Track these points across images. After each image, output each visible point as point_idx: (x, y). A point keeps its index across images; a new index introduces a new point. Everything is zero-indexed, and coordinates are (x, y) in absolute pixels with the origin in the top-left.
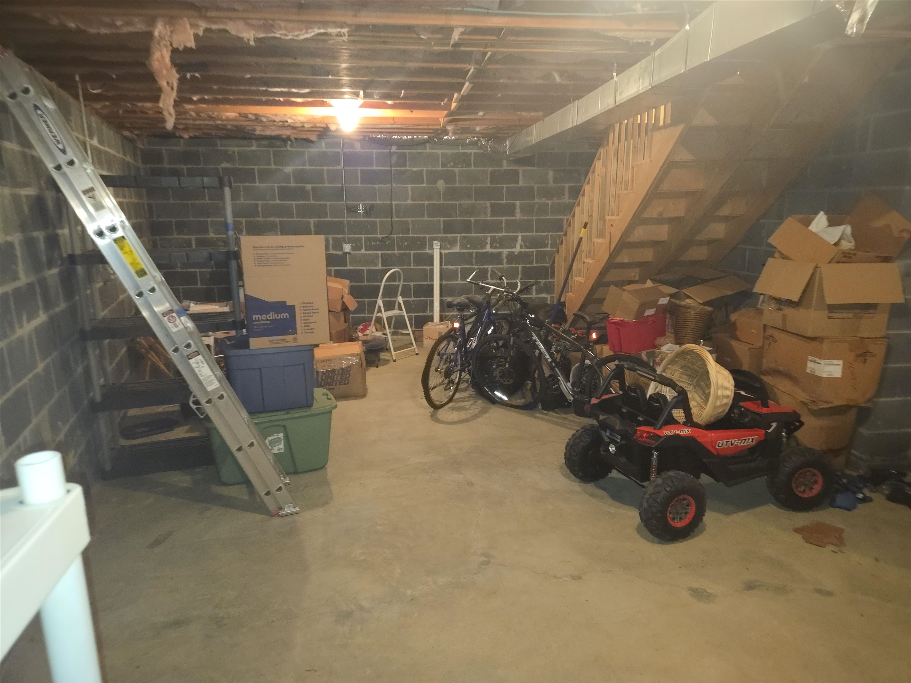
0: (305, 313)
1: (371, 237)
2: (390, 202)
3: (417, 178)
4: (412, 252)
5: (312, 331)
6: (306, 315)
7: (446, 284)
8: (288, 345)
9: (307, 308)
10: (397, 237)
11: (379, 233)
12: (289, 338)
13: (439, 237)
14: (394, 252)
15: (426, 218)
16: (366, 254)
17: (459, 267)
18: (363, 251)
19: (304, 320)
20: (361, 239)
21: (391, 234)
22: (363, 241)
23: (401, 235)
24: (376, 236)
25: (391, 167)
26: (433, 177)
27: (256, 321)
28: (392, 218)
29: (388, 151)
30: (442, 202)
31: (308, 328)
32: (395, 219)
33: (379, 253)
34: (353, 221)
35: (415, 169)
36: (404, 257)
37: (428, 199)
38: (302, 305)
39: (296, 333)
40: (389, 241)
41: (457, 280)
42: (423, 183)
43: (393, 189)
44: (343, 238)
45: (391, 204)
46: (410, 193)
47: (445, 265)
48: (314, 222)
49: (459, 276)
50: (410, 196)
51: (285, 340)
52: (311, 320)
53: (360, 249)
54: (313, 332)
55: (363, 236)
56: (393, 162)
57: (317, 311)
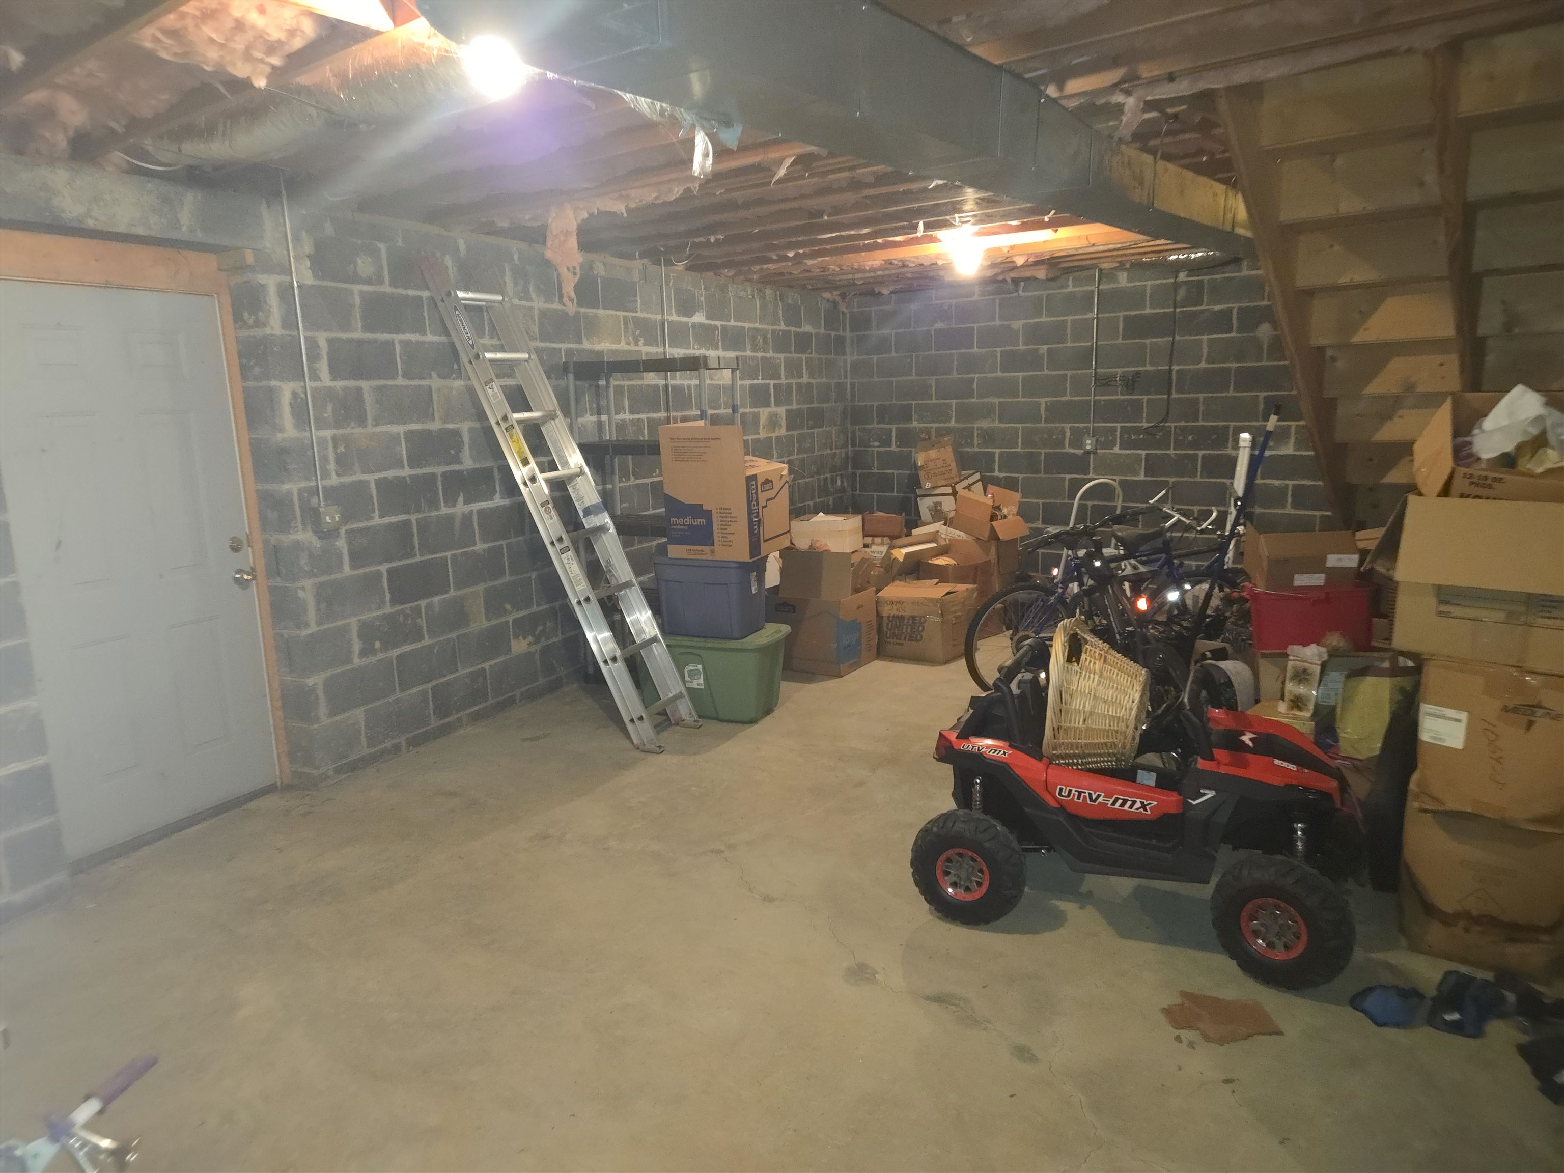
0: (722, 521)
1: (1131, 426)
2: (1168, 367)
3: (1221, 321)
4: (1201, 453)
5: (730, 544)
6: (724, 523)
7: (1263, 514)
8: (703, 557)
9: (725, 515)
10: (1176, 427)
11: (1144, 420)
12: (706, 549)
13: (1252, 426)
14: (1168, 452)
15: (1231, 393)
16: (1121, 454)
17: (1291, 483)
18: (1116, 450)
19: (722, 529)
20: (1114, 429)
21: (1165, 420)
22: (1118, 434)
23: (1183, 423)
24: (1141, 424)
25: (1175, 308)
26: (1251, 319)
27: (673, 524)
28: (1169, 394)
29: (1173, 280)
30: (1265, 363)
31: (725, 539)
32: (1175, 395)
33: (1143, 453)
34: (1105, 400)
35: (1217, 308)
36: (1186, 461)
37: (1238, 359)
38: (718, 511)
39: (713, 544)
40: (1161, 434)
41: (1284, 507)
42: (1230, 331)
43: (1175, 343)
44: (1086, 427)
45: (1170, 370)
46: (1205, 350)
47: (1262, 478)
48: (1046, 403)
49: (1290, 500)
50: (1205, 355)
51: (702, 551)
52: (729, 530)
53: (1111, 445)
54: (730, 546)
55: (1118, 425)
56: (1178, 298)
57: (735, 519)
